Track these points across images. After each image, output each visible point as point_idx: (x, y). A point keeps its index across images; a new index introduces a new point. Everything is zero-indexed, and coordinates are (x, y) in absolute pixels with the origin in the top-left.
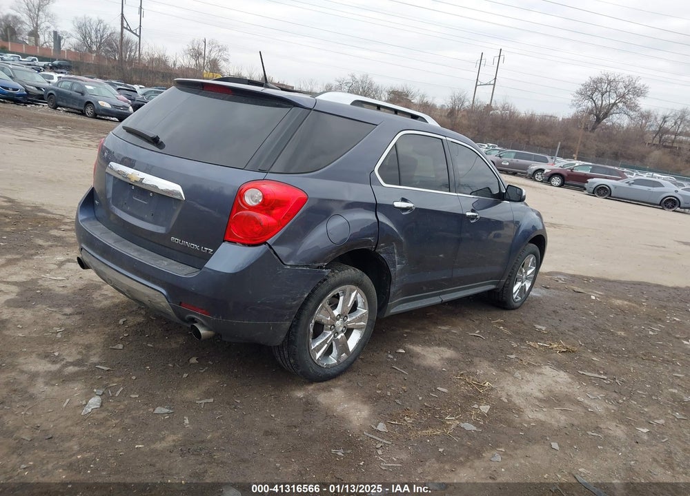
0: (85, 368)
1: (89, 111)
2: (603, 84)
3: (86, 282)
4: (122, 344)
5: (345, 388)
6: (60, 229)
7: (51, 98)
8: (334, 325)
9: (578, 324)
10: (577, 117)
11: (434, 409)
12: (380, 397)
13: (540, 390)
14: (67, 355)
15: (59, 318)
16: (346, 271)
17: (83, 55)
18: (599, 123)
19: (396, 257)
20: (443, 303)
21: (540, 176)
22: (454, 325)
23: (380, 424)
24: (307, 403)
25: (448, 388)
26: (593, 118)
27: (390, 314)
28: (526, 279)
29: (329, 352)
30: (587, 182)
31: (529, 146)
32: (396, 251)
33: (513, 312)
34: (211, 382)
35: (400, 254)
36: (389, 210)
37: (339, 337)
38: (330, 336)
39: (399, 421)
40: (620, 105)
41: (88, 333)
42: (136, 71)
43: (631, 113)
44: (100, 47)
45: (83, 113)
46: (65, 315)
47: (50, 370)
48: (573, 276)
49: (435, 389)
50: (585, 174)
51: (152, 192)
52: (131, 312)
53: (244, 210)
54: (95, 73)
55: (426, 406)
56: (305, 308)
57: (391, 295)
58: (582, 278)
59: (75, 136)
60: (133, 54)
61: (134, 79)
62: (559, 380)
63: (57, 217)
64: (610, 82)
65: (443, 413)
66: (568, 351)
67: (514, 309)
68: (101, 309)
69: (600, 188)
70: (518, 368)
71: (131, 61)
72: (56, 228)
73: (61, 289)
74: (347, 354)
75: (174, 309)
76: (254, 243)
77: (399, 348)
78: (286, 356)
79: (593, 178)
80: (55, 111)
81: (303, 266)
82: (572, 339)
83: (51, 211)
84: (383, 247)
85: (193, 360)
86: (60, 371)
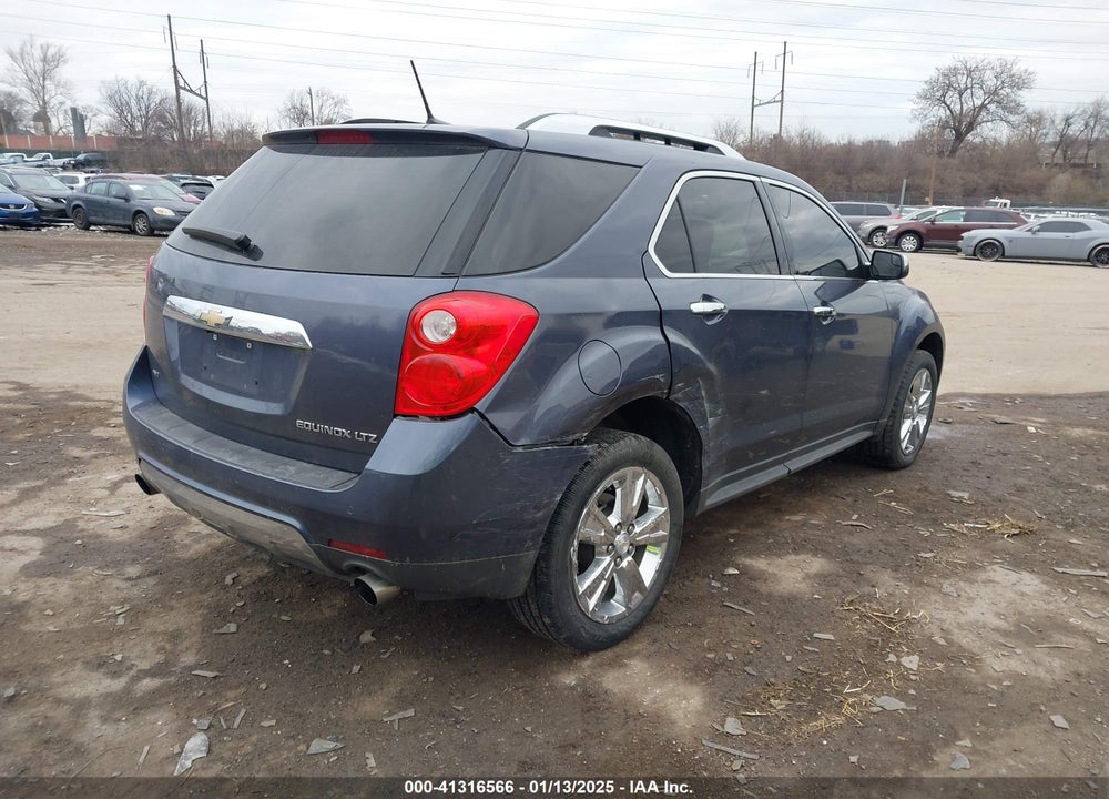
0: (173, 679)
1: (141, 225)
2: (959, 77)
3: (160, 514)
4: (235, 622)
5: (648, 657)
6: (108, 425)
7: (78, 212)
8: (612, 544)
9: (1021, 481)
10: (923, 136)
11: (818, 676)
12: (716, 666)
13: (998, 615)
14: (138, 657)
15: (119, 588)
16: (622, 442)
17: (122, 141)
18: (961, 141)
19: (706, 405)
20: (791, 475)
21: (881, 239)
22: (812, 511)
23: (729, 719)
24: (587, 695)
25: (833, 630)
26: (950, 134)
27: (705, 509)
28: (919, 411)
29: (610, 593)
30: (962, 238)
31: (851, 193)
32: (704, 393)
33: (903, 472)
34: (404, 675)
35: (713, 399)
36: (684, 319)
37: (624, 564)
38: (609, 565)
39: (762, 710)
40: (992, 107)
41: (172, 609)
42: (207, 154)
43: (1012, 118)
44: (147, 124)
45: (132, 231)
46: (129, 579)
47: (110, 690)
48: (985, 396)
49: (811, 636)
50: (956, 226)
51: (250, 341)
52: (244, 559)
53: (426, 352)
54: (144, 166)
55: (803, 673)
56: (559, 521)
57: (704, 475)
58: (1000, 398)
59: (122, 268)
60: (199, 128)
61: (207, 168)
62: (1026, 589)
63: (102, 405)
64: (970, 73)
65: (837, 682)
66: (1022, 534)
67: (904, 467)
68: (191, 561)
69: (985, 245)
70: (945, 576)
71: (199, 139)
72: (102, 423)
73: (118, 532)
74: (642, 593)
75: (318, 552)
76: (448, 412)
77: (726, 566)
78: (536, 613)
79: (969, 230)
80: (87, 233)
81: (547, 444)
82: (1022, 510)
83: (90, 395)
84: (680, 389)
85: (367, 637)
86: (127, 690)
